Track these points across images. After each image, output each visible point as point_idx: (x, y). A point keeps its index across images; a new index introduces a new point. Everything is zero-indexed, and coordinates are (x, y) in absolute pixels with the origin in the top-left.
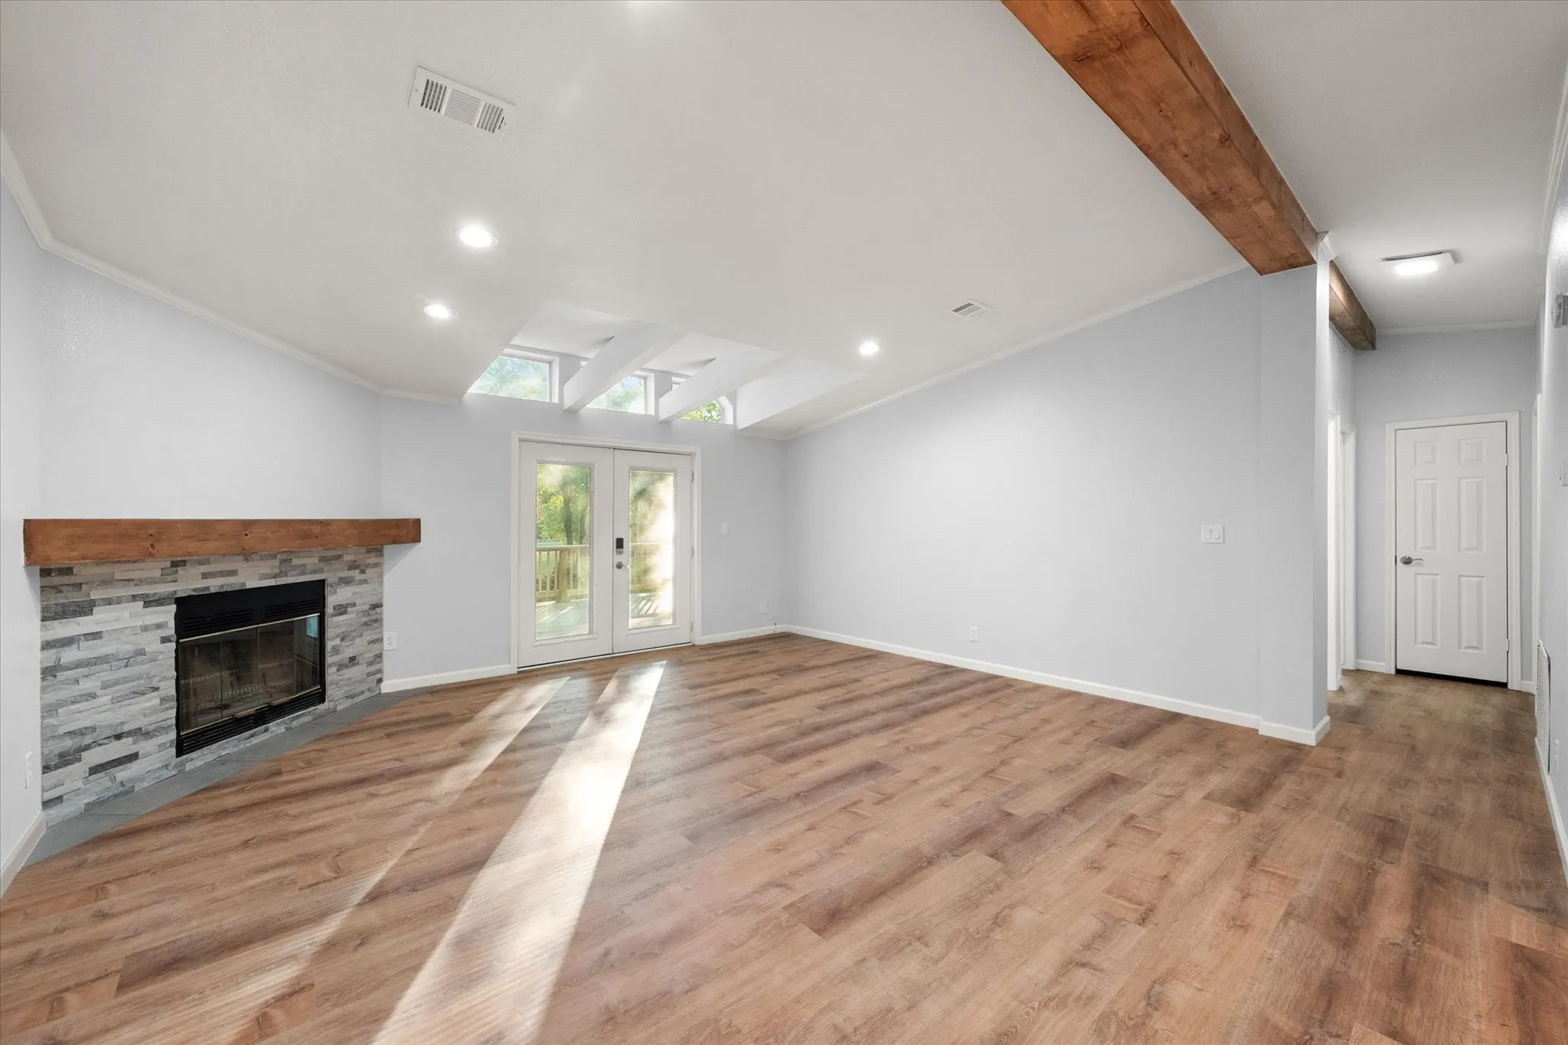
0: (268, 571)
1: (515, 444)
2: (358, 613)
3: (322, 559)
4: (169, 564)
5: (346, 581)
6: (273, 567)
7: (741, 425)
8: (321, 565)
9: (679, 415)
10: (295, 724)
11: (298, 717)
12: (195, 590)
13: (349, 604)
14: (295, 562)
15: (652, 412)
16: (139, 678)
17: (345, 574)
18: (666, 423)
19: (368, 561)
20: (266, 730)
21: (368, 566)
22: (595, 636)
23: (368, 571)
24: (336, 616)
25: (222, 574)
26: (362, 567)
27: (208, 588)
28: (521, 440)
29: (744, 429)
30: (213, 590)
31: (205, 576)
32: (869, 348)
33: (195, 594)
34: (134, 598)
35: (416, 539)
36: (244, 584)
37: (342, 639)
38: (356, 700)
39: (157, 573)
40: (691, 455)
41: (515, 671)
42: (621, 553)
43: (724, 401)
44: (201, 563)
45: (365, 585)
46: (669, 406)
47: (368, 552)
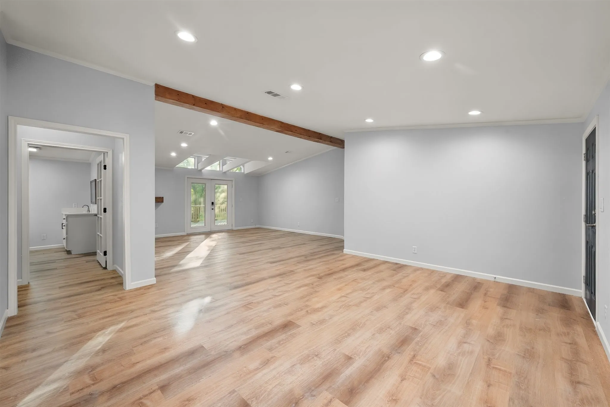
1: (186, 179)
7: (246, 172)
9: (228, 171)
15: (221, 170)
18: (225, 173)
22: (206, 227)
28: (188, 178)
29: (246, 174)
32: (270, 159)
35: (162, 202)
40: (232, 181)
41: (186, 234)
42: (213, 206)
43: (242, 167)
46: (225, 168)
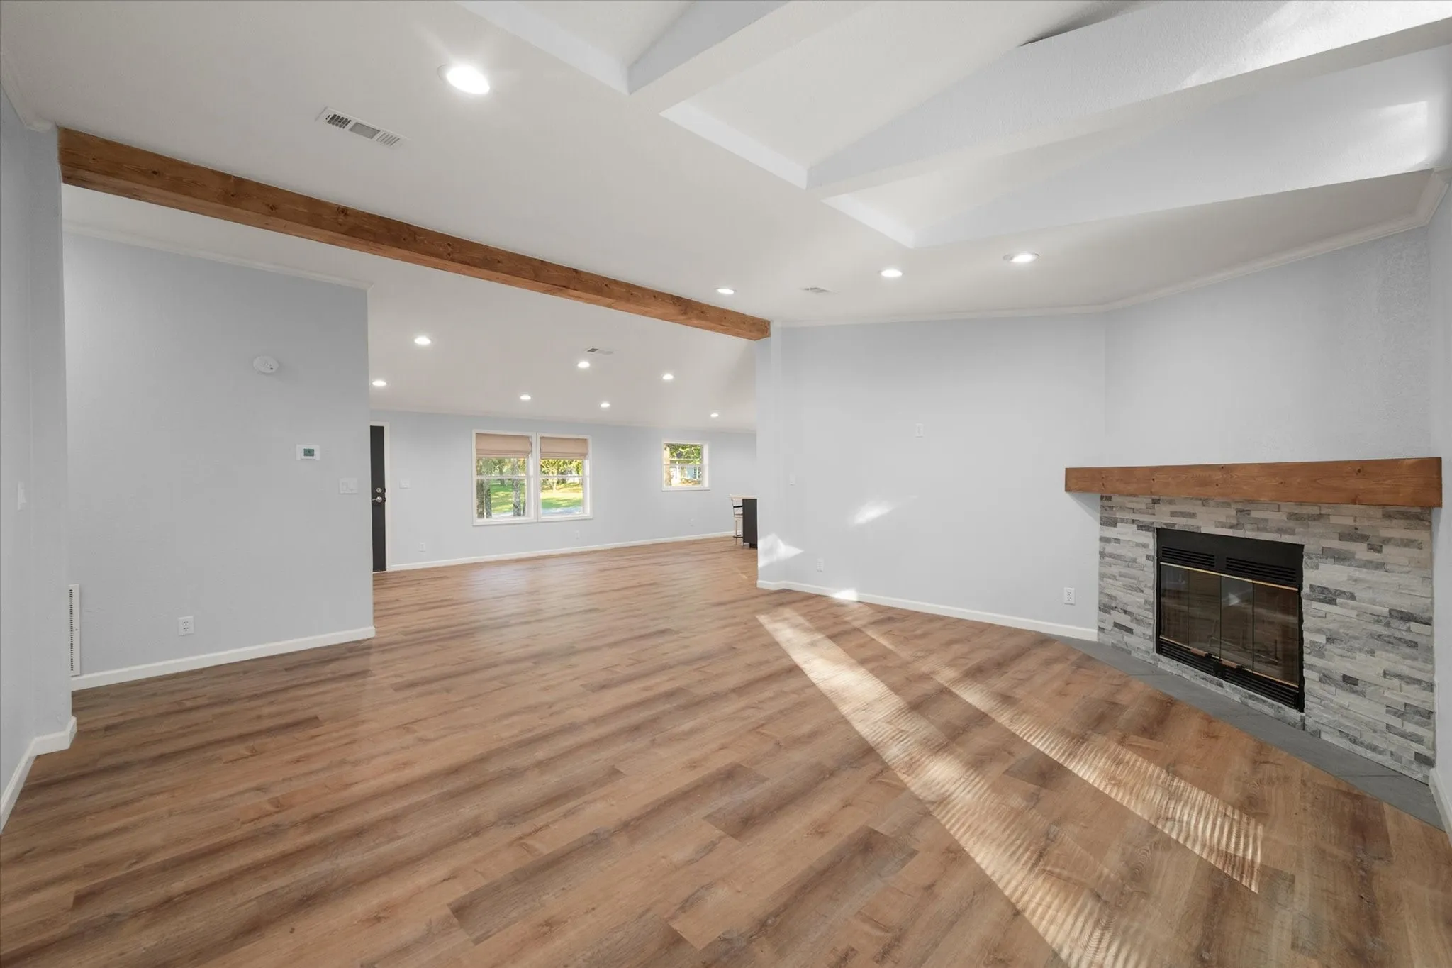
0: (1223, 519)
2: (1361, 613)
3: (1291, 516)
4: (1150, 500)
5: (1340, 558)
6: (1228, 517)
8: (1291, 524)
10: (1251, 703)
11: (1257, 699)
12: (1165, 524)
13: (1344, 593)
14: (1255, 514)
16: (1134, 578)
17: (1335, 544)
19: (1385, 533)
20: (1221, 685)
21: (1387, 541)
23: (1385, 549)
24: (1319, 600)
25: (1183, 514)
26: (1374, 541)
27: (1174, 525)
30: (1177, 528)
31: (1173, 514)
33: (1166, 527)
34: (1133, 521)
36: (1199, 528)
37: (1329, 640)
38: (1359, 750)
39: (1143, 507)
44: (1171, 502)
45: (1382, 572)
47: (1388, 516)
